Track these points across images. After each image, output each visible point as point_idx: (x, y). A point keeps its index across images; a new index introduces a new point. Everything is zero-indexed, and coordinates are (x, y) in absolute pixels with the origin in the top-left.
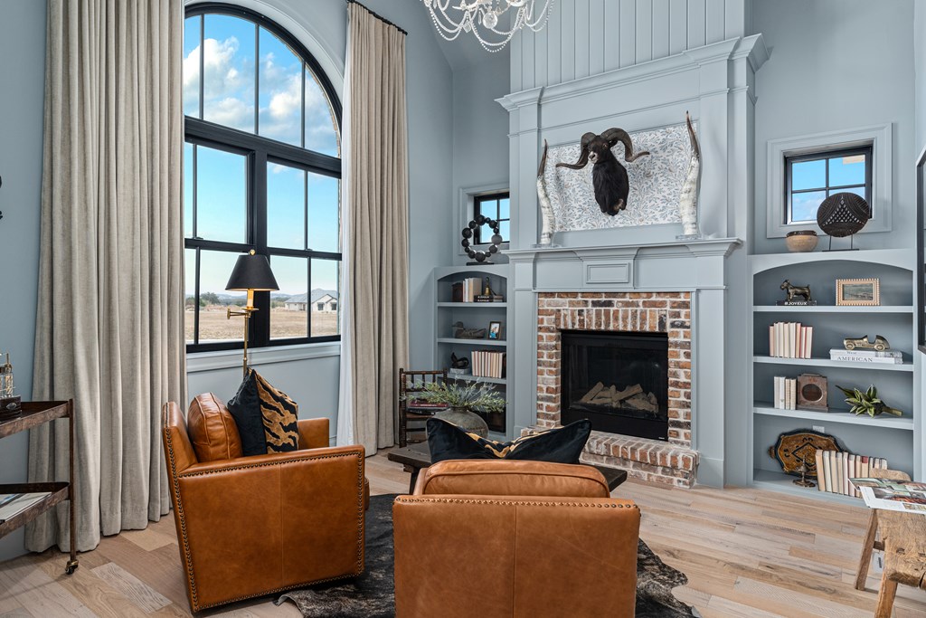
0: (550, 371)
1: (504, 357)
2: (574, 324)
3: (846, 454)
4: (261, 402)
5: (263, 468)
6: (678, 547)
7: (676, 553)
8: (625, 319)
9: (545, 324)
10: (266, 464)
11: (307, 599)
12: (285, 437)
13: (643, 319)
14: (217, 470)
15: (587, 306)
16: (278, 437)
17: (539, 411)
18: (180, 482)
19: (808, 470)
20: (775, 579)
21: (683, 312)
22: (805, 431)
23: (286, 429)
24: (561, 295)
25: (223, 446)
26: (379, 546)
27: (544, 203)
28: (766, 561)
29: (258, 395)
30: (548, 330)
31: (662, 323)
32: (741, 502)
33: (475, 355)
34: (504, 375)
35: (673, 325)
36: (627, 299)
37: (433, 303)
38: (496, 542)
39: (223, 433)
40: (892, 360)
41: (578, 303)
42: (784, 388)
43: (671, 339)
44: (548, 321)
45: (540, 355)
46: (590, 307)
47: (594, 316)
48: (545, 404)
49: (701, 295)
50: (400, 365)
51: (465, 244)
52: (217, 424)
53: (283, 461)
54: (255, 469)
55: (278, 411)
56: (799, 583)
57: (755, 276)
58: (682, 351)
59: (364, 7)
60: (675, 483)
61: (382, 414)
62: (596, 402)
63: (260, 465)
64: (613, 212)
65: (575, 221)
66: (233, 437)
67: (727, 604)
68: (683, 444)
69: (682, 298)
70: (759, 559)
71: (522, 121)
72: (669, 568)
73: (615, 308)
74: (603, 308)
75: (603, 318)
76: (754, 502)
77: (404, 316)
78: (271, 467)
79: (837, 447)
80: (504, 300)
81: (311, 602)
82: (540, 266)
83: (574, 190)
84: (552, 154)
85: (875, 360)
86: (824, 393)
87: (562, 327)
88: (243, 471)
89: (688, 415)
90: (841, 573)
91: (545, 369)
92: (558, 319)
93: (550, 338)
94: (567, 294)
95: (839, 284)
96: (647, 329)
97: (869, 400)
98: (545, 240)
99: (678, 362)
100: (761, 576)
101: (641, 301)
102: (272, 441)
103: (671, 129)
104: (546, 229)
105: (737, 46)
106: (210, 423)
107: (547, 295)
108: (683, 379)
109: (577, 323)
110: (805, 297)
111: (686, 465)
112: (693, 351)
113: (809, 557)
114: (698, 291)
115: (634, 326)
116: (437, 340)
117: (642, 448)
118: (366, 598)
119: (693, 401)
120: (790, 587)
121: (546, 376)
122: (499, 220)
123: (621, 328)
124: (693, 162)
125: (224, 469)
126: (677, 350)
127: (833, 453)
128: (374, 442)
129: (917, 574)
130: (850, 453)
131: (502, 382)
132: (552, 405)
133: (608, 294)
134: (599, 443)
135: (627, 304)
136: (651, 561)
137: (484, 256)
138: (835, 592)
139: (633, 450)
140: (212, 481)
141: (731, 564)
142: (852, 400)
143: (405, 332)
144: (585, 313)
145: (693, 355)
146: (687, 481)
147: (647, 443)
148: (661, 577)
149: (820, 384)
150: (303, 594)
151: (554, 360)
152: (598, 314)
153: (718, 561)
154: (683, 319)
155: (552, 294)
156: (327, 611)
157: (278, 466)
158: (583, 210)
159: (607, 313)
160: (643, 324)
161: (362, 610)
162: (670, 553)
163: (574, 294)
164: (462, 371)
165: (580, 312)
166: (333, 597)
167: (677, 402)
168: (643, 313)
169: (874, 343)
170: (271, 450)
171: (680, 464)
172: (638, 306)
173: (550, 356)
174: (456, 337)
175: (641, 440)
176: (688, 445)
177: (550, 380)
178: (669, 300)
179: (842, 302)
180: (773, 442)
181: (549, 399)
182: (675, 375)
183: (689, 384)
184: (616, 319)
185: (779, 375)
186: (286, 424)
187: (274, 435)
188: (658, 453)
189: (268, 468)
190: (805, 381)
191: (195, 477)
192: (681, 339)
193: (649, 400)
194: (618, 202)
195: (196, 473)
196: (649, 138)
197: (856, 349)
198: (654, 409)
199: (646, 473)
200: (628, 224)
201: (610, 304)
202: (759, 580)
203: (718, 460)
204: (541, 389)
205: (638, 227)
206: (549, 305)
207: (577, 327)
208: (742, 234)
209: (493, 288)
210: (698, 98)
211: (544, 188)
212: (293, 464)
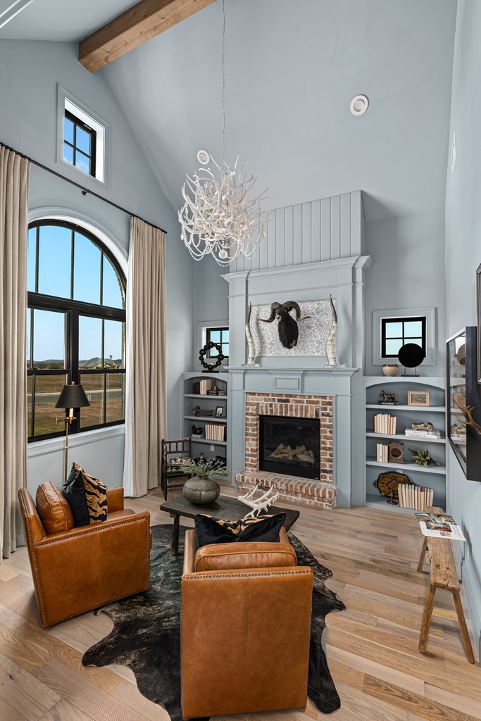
0: (253, 439)
1: (225, 428)
2: (267, 412)
3: (413, 486)
4: (86, 491)
5: (89, 534)
6: (327, 552)
7: (326, 556)
8: (296, 410)
9: (250, 411)
10: (89, 531)
11: (115, 610)
12: (100, 511)
13: (307, 411)
14: (59, 539)
15: (275, 401)
16: (96, 511)
17: (247, 462)
18: (36, 550)
19: (394, 494)
20: (378, 569)
21: (329, 407)
22: (392, 472)
23: (101, 505)
24: (259, 394)
25: (63, 522)
26: (156, 566)
27: (249, 340)
28: (373, 557)
29: (84, 487)
30: (252, 414)
31: (317, 414)
32: (360, 517)
33: (208, 427)
34: (225, 439)
35: (323, 415)
36: (297, 399)
37: (181, 394)
38: (239, 597)
39: (63, 515)
40: (435, 437)
41: (270, 399)
42: (382, 450)
43: (322, 423)
44: (252, 409)
45: (247, 429)
46: (276, 402)
47: (279, 408)
48: (250, 458)
49: (339, 399)
50: (162, 437)
51: (201, 359)
52: (59, 510)
53: (101, 528)
54: (83, 536)
55: (96, 495)
56: (390, 571)
57: (367, 388)
58: (328, 430)
59: (141, 219)
60: (324, 506)
61: (151, 468)
62: (280, 456)
63: (86, 532)
64: (290, 347)
65: (267, 351)
66: (69, 516)
67: (354, 588)
68: (328, 482)
69: (328, 400)
70: (369, 556)
71: (237, 289)
72: (323, 567)
73: (291, 404)
74: (284, 403)
75: (284, 409)
76: (366, 516)
77: (164, 406)
78: (93, 533)
79: (408, 481)
80: (226, 394)
81: (118, 612)
82: (247, 376)
83: (267, 332)
84: (254, 310)
85: (428, 436)
86: (402, 453)
87: (260, 413)
88: (76, 538)
89: (331, 466)
90: (410, 562)
91: (251, 437)
92: (257, 408)
93: (253, 420)
94: (263, 394)
95: (410, 393)
96: (309, 416)
97: (425, 457)
98: (250, 362)
99: (326, 436)
100: (370, 568)
101: (305, 400)
102: (92, 515)
103: (322, 302)
104: (250, 355)
105: (357, 261)
106: (54, 509)
107: (251, 394)
108: (328, 446)
109: (269, 411)
110: (392, 400)
111: (330, 496)
112: (334, 430)
113: (395, 552)
114: (337, 396)
115: (301, 414)
116: (185, 417)
117: (306, 485)
118: (151, 605)
119: (334, 458)
120: (386, 574)
121: (250, 442)
122: (221, 343)
123: (294, 416)
124: (334, 324)
125: (64, 538)
126: (325, 429)
127: (407, 485)
128: (146, 487)
129: (445, 583)
130: (415, 486)
131: (224, 444)
132: (254, 459)
133: (287, 395)
134: (282, 483)
135: (297, 402)
136: (313, 563)
137: (213, 367)
138: (407, 575)
139: (301, 487)
140: (56, 547)
141: (355, 561)
142: (417, 457)
143: (165, 416)
144: (273, 406)
145: (334, 432)
146: (331, 505)
147: (309, 482)
148: (319, 574)
149: (400, 448)
150: (112, 607)
151: (255, 432)
152: (281, 406)
153: (348, 559)
154: (328, 411)
155: (254, 394)
156: (128, 617)
157: (98, 532)
158: (272, 344)
159: (286, 406)
160: (306, 414)
161: (150, 614)
162: (323, 557)
163: (268, 395)
164: (199, 436)
165: (271, 405)
166: (131, 606)
167: (325, 459)
168: (307, 407)
169: (426, 426)
170: (92, 521)
171: (327, 496)
172: (304, 403)
173: (253, 430)
174: (196, 416)
175: (305, 480)
176: (331, 483)
177: (253, 444)
178: (320, 400)
179: (411, 404)
180: (376, 478)
181: (252, 456)
182: (324, 443)
183: (332, 448)
184: (291, 410)
185: (380, 443)
186: (101, 502)
187: (94, 511)
188: (315, 489)
189: (91, 533)
190: (393, 446)
191: (46, 545)
192: (327, 423)
193: (309, 455)
194: (292, 342)
195: (46, 543)
196: (310, 306)
197: (418, 430)
198: (312, 461)
199: (308, 500)
200: (298, 354)
201: (287, 401)
202: (370, 570)
203: (347, 492)
204: (248, 450)
205: (303, 356)
206: (253, 400)
207: (269, 414)
208: (360, 365)
209: (218, 388)
210: (336, 286)
211: (249, 331)
212: (107, 529)
